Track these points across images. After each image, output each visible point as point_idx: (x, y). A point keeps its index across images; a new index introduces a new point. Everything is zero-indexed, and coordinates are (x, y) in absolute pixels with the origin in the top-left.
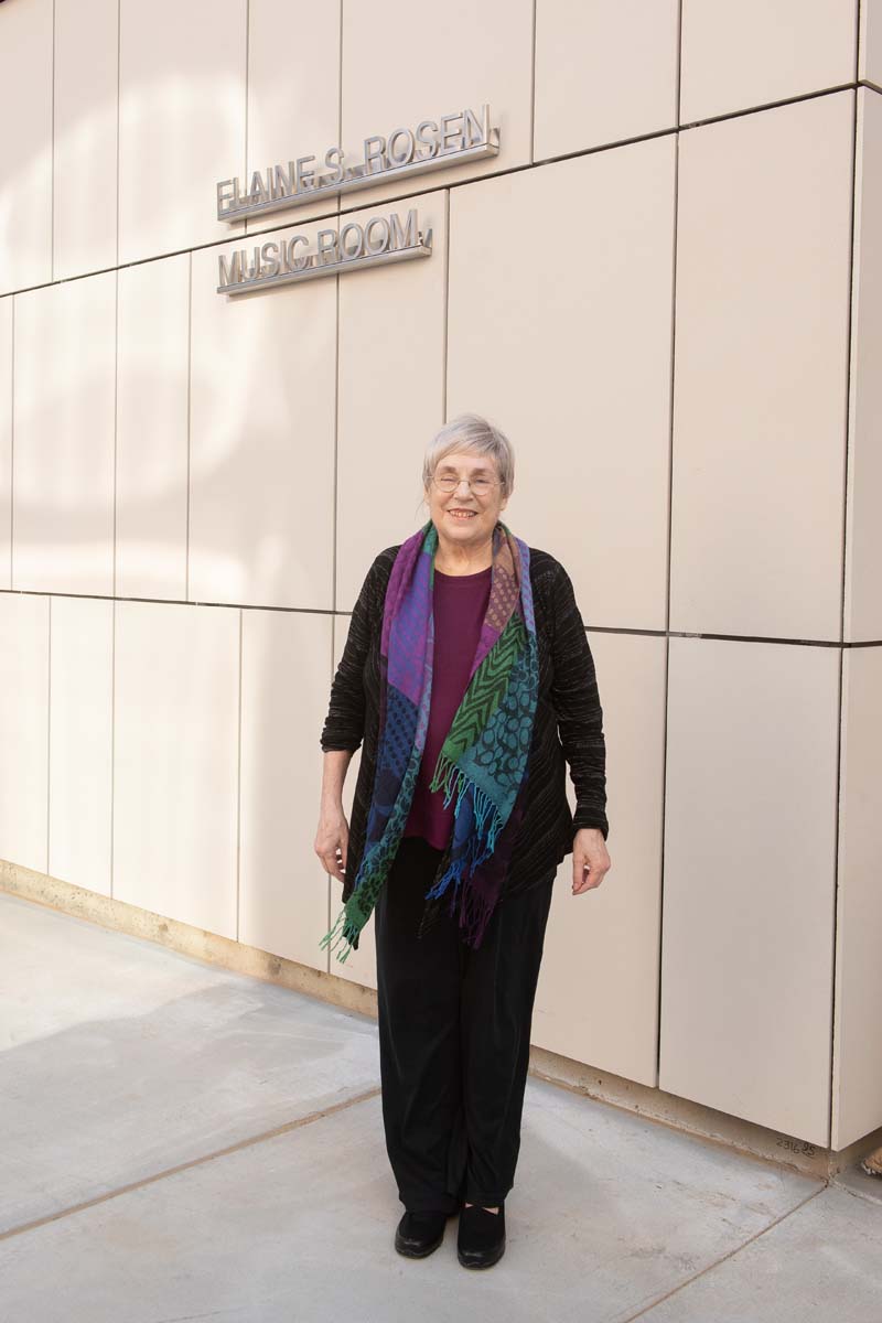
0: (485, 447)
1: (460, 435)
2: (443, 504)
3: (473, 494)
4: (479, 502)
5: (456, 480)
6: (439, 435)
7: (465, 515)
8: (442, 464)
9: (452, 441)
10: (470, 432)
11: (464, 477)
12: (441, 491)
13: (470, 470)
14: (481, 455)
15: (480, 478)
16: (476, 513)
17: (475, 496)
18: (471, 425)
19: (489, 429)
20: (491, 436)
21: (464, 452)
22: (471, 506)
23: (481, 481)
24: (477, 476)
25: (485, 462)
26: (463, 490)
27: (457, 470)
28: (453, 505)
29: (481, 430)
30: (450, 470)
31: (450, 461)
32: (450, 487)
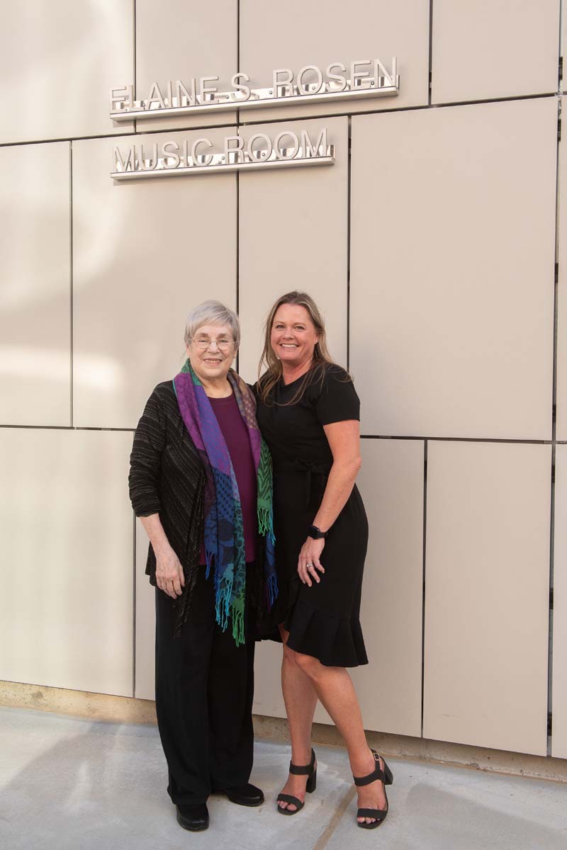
0: (225, 320)
1: (210, 314)
2: (201, 356)
3: (219, 349)
4: (223, 353)
5: (209, 341)
6: (195, 314)
7: (215, 362)
8: (198, 332)
9: (204, 317)
10: (215, 311)
11: (214, 339)
12: (199, 347)
13: (217, 336)
14: (223, 325)
15: (223, 339)
16: (221, 360)
17: (221, 351)
18: (215, 307)
19: (225, 309)
20: (227, 314)
21: (213, 324)
22: (218, 357)
23: (223, 341)
24: (221, 339)
25: (225, 330)
26: (214, 347)
27: (209, 335)
28: (208, 356)
29: (221, 310)
30: (204, 335)
31: (205, 330)
32: (204, 346)
